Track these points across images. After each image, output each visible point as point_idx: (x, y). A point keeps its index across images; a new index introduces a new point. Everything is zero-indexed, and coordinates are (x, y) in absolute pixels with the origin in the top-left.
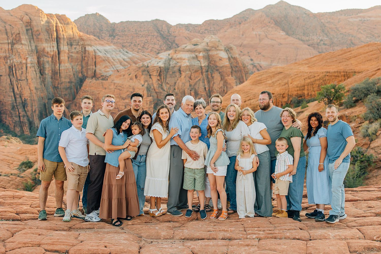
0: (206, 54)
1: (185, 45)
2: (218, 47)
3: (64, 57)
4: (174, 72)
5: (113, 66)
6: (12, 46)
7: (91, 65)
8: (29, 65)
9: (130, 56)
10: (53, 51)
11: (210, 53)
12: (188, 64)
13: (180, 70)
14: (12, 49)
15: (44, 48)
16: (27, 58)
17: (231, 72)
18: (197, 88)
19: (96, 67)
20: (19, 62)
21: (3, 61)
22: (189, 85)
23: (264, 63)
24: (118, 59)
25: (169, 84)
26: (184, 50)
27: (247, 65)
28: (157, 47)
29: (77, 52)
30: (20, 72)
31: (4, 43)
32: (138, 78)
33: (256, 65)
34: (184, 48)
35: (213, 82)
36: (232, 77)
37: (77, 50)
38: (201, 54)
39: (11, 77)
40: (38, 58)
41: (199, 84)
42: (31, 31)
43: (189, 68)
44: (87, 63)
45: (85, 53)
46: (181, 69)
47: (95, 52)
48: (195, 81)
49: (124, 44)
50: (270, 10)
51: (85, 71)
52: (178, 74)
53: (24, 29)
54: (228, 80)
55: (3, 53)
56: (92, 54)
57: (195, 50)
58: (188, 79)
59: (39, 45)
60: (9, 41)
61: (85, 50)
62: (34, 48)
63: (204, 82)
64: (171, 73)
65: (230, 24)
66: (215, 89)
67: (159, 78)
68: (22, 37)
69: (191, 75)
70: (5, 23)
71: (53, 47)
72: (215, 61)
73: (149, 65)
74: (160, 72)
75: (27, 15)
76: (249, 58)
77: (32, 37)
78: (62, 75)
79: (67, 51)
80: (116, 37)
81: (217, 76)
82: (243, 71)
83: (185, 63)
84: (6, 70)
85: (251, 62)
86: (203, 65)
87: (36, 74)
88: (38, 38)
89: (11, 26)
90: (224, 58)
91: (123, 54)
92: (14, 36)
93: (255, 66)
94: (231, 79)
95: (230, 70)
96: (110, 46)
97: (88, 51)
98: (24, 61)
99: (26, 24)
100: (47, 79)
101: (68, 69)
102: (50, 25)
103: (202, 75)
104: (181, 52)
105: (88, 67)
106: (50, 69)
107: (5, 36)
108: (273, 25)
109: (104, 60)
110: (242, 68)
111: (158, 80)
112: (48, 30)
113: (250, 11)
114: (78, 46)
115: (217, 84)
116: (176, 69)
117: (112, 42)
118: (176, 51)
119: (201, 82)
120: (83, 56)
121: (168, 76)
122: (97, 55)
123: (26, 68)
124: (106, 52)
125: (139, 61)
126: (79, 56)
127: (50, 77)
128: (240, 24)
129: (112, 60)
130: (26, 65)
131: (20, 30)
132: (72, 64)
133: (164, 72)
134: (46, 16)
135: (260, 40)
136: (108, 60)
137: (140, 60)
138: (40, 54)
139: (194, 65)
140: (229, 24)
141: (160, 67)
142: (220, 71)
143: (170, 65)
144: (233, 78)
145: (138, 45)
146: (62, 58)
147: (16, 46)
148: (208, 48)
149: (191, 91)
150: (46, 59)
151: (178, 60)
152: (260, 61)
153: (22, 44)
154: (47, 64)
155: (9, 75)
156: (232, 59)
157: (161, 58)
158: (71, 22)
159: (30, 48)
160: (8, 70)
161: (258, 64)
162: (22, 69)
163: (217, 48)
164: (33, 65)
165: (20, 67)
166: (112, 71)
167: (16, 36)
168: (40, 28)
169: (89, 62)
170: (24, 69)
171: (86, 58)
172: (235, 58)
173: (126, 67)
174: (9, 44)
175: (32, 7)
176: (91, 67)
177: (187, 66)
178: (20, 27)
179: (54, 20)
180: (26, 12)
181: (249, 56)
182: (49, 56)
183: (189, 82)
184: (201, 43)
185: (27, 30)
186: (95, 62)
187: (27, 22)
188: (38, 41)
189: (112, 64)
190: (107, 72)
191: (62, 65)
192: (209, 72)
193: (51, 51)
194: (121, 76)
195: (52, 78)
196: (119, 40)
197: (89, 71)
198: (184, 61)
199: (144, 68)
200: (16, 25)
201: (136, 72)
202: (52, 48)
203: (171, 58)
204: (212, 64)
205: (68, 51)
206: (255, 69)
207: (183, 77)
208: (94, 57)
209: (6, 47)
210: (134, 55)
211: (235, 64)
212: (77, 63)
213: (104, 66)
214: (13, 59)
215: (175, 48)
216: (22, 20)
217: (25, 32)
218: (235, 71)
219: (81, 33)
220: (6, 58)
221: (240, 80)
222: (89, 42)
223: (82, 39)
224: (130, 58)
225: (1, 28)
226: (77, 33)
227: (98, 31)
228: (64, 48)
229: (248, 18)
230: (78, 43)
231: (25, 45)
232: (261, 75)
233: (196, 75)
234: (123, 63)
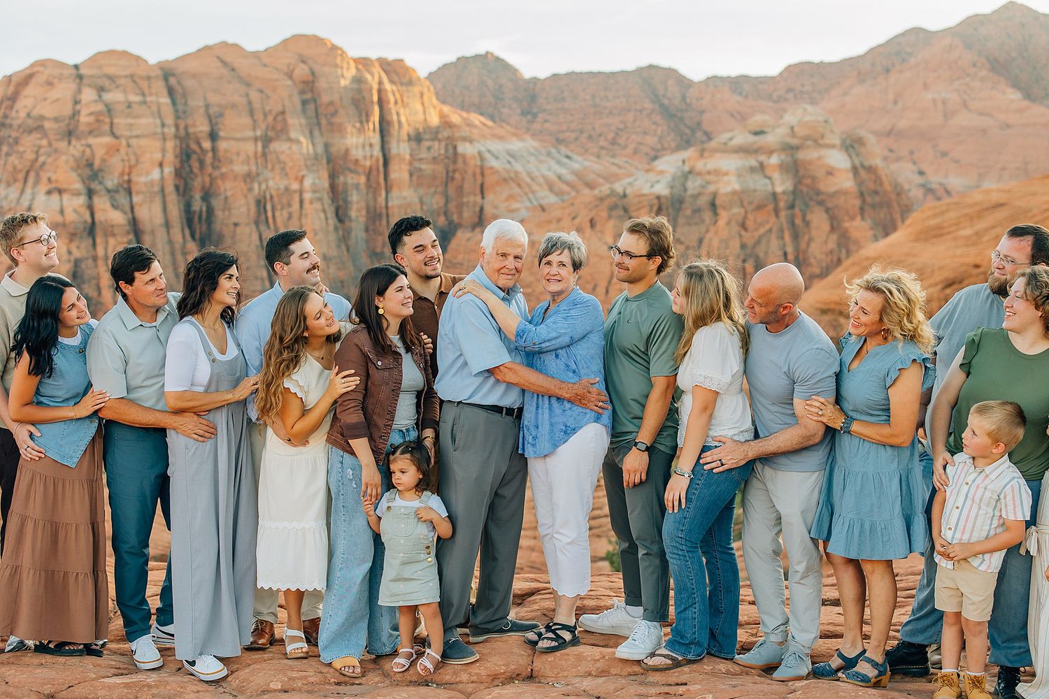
0: (789, 159)
1: (728, 135)
2: (822, 137)
3: (399, 172)
4: (697, 211)
5: (531, 196)
6: (264, 147)
7: (469, 194)
8: (307, 196)
9: (576, 166)
10: (371, 156)
11: (801, 155)
12: (737, 187)
13: (713, 205)
14: (264, 155)
15: (347, 151)
16: (303, 177)
17: (862, 209)
18: (761, 255)
19: (483, 198)
20: (282, 187)
21: (242, 184)
22: (738, 244)
23: (956, 182)
24: (544, 177)
25: (682, 243)
26: (725, 149)
27: (906, 187)
28: (651, 140)
29: (434, 159)
30: (285, 213)
31: (243, 139)
32: (598, 227)
33: (934, 186)
34: (725, 144)
35: (806, 237)
36: (863, 223)
37: (434, 153)
38: (774, 160)
39: (263, 227)
40: (333, 176)
41: (769, 241)
42: (311, 106)
43: (739, 197)
44: (460, 189)
45: (455, 162)
46: (718, 202)
47: (482, 159)
48: (757, 234)
49: (561, 136)
50: (976, 29)
51: (454, 210)
52: (707, 216)
53: (297, 100)
54: (851, 230)
55: (243, 163)
56: (472, 162)
57: (756, 146)
58: (735, 228)
59: (334, 141)
60: (259, 133)
61: (455, 154)
62: (320, 149)
63: (782, 238)
64: (689, 212)
65: (859, 73)
66: (815, 258)
68: (290, 121)
69: (745, 218)
70: (248, 85)
71: (371, 145)
72: (814, 178)
73: (628, 191)
74: (660, 209)
75: (303, 62)
76: (915, 168)
77: (315, 121)
79: (408, 157)
80: (540, 115)
81: (819, 220)
82: (895, 205)
83: (728, 185)
84: (249, 210)
85: (920, 180)
86: (779, 189)
87: (327, 219)
88: (330, 124)
89: (261, 91)
90: (839, 170)
91: (559, 162)
92: (270, 119)
93: (929, 191)
94: (858, 227)
95: (857, 203)
96: (522, 140)
97: (464, 156)
98: (295, 186)
99: (301, 86)
100: (353, 234)
101: (409, 205)
102: (363, 86)
103: (777, 215)
104: (718, 155)
105: (462, 197)
106: (363, 204)
107: (247, 120)
109: (505, 180)
110: (893, 197)
112: (359, 102)
113: (916, 37)
114: (436, 144)
115: (820, 241)
116: (703, 201)
117: (528, 129)
118: (703, 150)
119: (773, 236)
120: (450, 169)
121: (681, 220)
122: (487, 165)
123: (301, 202)
124: (512, 156)
125: (601, 181)
126: (440, 168)
127: (362, 227)
128: (888, 71)
129: (528, 180)
130: (301, 195)
131: (285, 103)
132: (421, 191)
133: (671, 211)
134: (352, 64)
135: (945, 115)
136: (516, 179)
137: (604, 178)
138: (336, 165)
139: (755, 191)
140: (856, 73)
141: (658, 198)
142: (830, 205)
143: (685, 190)
144: (868, 223)
145: (600, 135)
146: (393, 175)
147: (275, 146)
148: (795, 142)
149: (744, 261)
150: (351, 179)
151: (708, 178)
152: (946, 176)
153: (290, 140)
154: (355, 192)
155: (257, 223)
156: (862, 173)
157: (662, 172)
158: (419, 79)
159: (311, 151)
160: (253, 209)
161: (941, 184)
162: (289, 205)
163: (821, 142)
164: (318, 195)
165: (284, 200)
166: (527, 208)
167: (275, 118)
168: (336, 98)
169: (466, 186)
170: (296, 206)
171: (457, 176)
172: (871, 170)
173: (566, 197)
174: (256, 139)
175: (317, 41)
176: (472, 198)
177: (734, 193)
178: (285, 96)
179: (373, 75)
180: (301, 56)
181: (915, 163)
182: (360, 170)
183: (741, 236)
184: (773, 128)
185: (304, 103)
186: (482, 186)
187: (304, 82)
188: (332, 131)
189: (527, 190)
190: (513, 211)
191: (395, 193)
192: (797, 210)
193: (365, 157)
194: (549, 222)
195: (367, 230)
196: (547, 125)
197: (465, 209)
198: (726, 178)
199: (614, 199)
200: (274, 89)
201: (591, 210)
202: (367, 148)
203: (690, 172)
204: (807, 186)
205: (411, 155)
206: (930, 197)
207: (722, 222)
208: (478, 171)
209: (249, 148)
210: (587, 163)
211: (872, 186)
212: (433, 189)
213: (505, 195)
214: (266, 180)
215: (702, 142)
216: (290, 75)
217: (299, 107)
218: (873, 206)
219: (446, 109)
220: (249, 177)
221: (887, 229)
222: (465, 131)
223: (447, 124)
224: (576, 174)
225: (237, 99)
226: (435, 107)
227: (492, 100)
228: (401, 149)
229: (910, 54)
230: (435, 134)
231: (298, 142)
232: (942, 213)
233: (761, 216)
234: (556, 188)
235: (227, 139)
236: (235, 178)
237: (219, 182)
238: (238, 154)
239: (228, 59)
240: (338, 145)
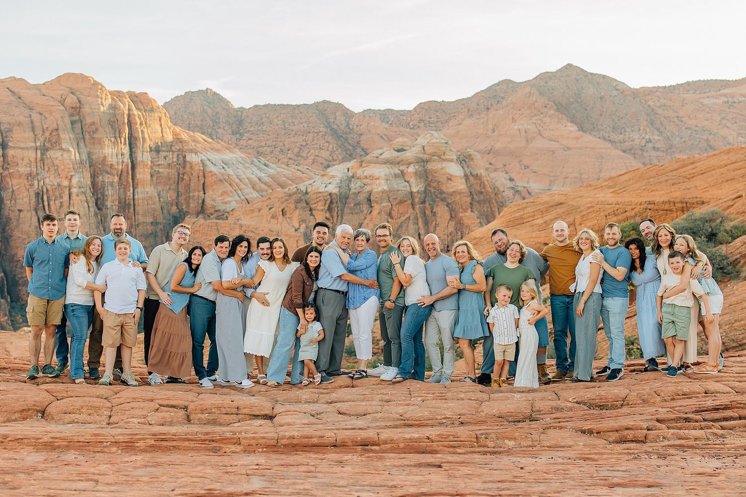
0: (421, 168)
1: (380, 151)
2: (444, 154)
3: (143, 174)
4: (358, 204)
5: (239, 192)
6: (42, 154)
7: (194, 190)
8: (74, 191)
9: (272, 171)
10: (123, 162)
11: (430, 166)
12: (386, 188)
13: (369, 200)
14: (42, 160)
15: (105, 157)
16: (72, 176)
17: (471, 204)
19: (205, 193)
20: (56, 184)
21: (26, 181)
23: (535, 186)
24: (248, 179)
26: (377, 161)
27: (502, 189)
28: (325, 154)
29: (169, 164)
30: (58, 204)
31: (27, 148)
32: (288, 215)
33: (520, 189)
34: (377, 157)
35: (434, 222)
36: (472, 214)
37: (169, 161)
38: (411, 169)
40: (94, 176)
41: (407, 226)
42: (79, 125)
43: (387, 195)
44: (188, 186)
45: (184, 167)
46: (372, 198)
47: (204, 165)
48: (399, 221)
49: (261, 150)
50: (546, 83)
51: (183, 201)
52: (365, 208)
53: (68, 121)
54: (464, 218)
55: (26, 166)
56: (197, 168)
57: (398, 159)
58: (384, 216)
59: (95, 151)
60: (38, 144)
61: (185, 161)
62: (85, 157)
63: (417, 224)
64: (352, 205)
65: (469, 110)
67: (328, 215)
68: (62, 136)
69: (391, 209)
70: (31, 109)
71: (122, 155)
72: (438, 182)
73: (309, 190)
74: (331, 202)
75: (72, 93)
76: (507, 176)
77: (81, 136)
78: (139, 209)
79: (150, 163)
80: (245, 134)
82: (494, 201)
83: (379, 187)
84: (30, 200)
85: (511, 185)
86: (415, 190)
87: (89, 207)
88: (93, 138)
89: (41, 114)
90: (457, 177)
91: (259, 169)
92: (47, 134)
93: (517, 192)
94: (469, 217)
95: (469, 200)
96: (233, 152)
97: (191, 163)
98: (66, 183)
99: (71, 111)
101: (150, 198)
102: (117, 112)
103: (413, 209)
104: (372, 165)
105: (189, 193)
106: (116, 197)
107: (30, 135)
108: (552, 112)
109: (220, 180)
110: (493, 196)
112: (114, 123)
113: (507, 84)
114: (171, 153)
115: (443, 226)
116: (362, 197)
117: (237, 145)
118: (362, 161)
119: (411, 222)
120: (181, 172)
121: (346, 211)
122: (208, 170)
123: (70, 195)
124: (225, 164)
125: (290, 182)
126: (173, 172)
128: (488, 109)
129: (237, 181)
130: (69, 190)
131: (59, 123)
132: (159, 188)
133: (339, 203)
134: (109, 96)
135: (527, 140)
136: (228, 180)
137: (291, 180)
138: (96, 168)
139: (398, 191)
140: (466, 110)
141: (330, 194)
142: (449, 201)
143: (350, 190)
144: (475, 214)
145: (289, 150)
146: (139, 176)
147: (50, 153)
148: (425, 157)
150: (107, 179)
151: (366, 181)
152: (528, 182)
153: (62, 149)
154: (110, 188)
155: (36, 209)
156: (471, 178)
157: (333, 177)
158: (158, 108)
159: (78, 158)
160: (34, 199)
161: (524, 187)
162: (61, 197)
163: (443, 157)
164: (82, 189)
165: (57, 194)
166: (235, 201)
167: (51, 134)
168: (97, 119)
169: (192, 185)
170: (66, 198)
171: (186, 177)
172: (477, 177)
173: (264, 193)
174: (36, 149)
175: (82, 78)
176: (196, 194)
177: (383, 192)
178: (59, 117)
179: (124, 104)
180: (71, 89)
181: (507, 173)
182: (115, 172)
184: (411, 147)
185: (73, 123)
186: (204, 184)
187: (72, 108)
188: (94, 143)
189: (237, 187)
190: (226, 203)
191: (140, 189)
192: (427, 204)
193: (118, 163)
194: (253, 211)
196: (250, 142)
197: (191, 201)
198: (378, 182)
199: (299, 195)
200: (51, 113)
201: (283, 203)
202: (120, 156)
203: (353, 177)
204: (434, 187)
205: (152, 162)
206: (517, 196)
207: (375, 212)
208: (201, 174)
209: (32, 154)
210: (279, 170)
211: (478, 188)
212: (168, 187)
213: (221, 191)
214: (44, 179)
215: (361, 156)
216: (62, 103)
217: (69, 126)
218: (479, 202)
219: (178, 129)
220: (30, 176)
221: (488, 218)
222: (192, 145)
223: (179, 140)
224: (272, 177)
225: (22, 118)
226: (170, 128)
227: (211, 123)
228: (144, 157)
229: (503, 98)
230: (170, 147)
231: (69, 151)
232: (524, 208)
233: (402, 208)
234: (257, 187)
235: (14, 148)
236: (20, 176)
237: (8, 180)
238: (23, 160)
239: (16, 90)
240: (98, 154)
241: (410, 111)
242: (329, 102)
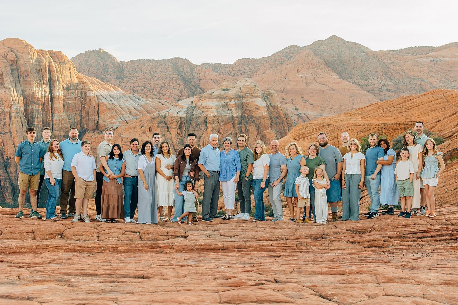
0: (239, 102)
1: (212, 91)
2: (254, 92)
3: (58, 105)
4: (198, 124)
5: (121, 116)
7: (92, 115)
8: (13, 115)
9: (142, 103)
10: (45, 96)
11: (244, 100)
12: (216, 114)
13: (205, 122)
15: (33, 93)
16: (12, 105)
17: (271, 124)
19: (99, 117)
20: (1, 110)
23: (312, 114)
24: (127, 107)
26: (211, 97)
27: (290, 115)
28: (177, 92)
29: (75, 98)
30: (2, 123)
33: (302, 115)
34: (211, 94)
37: (75, 96)
38: (233, 102)
40: (26, 105)
42: (16, 72)
43: (217, 119)
44: (88, 112)
45: (85, 100)
46: (207, 121)
47: (98, 99)
49: (135, 89)
50: (319, 47)
51: (85, 122)
52: (203, 127)
53: (9, 69)
54: (266, 134)
56: (94, 100)
57: (224, 96)
59: (27, 89)
61: (86, 96)
62: (20, 93)
65: (269, 64)
67: (179, 131)
68: (5, 79)
69: (220, 128)
71: (45, 91)
72: (250, 111)
73: (166, 115)
74: (181, 123)
75: (12, 51)
76: (295, 108)
77: (18, 79)
78: (56, 127)
79: (63, 97)
80: (125, 79)
81: (252, 129)
82: (285, 123)
83: (212, 113)
85: (296, 112)
86: (235, 115)
87: (23, 125)
88: (26, 81)
90: (262, 107)
91: (134, 101)
93: (300, 117)
95: (269, 122)
96: (117, 90)
97: (89, 97)
98: (7, 110)
99: (11, 62)
101: (63, 119)
102: (41, 64)
103: (234, 127)
104: (208, 99)
105: (88, 117)
106: (40, 119)
109: (109, 109)
110: (285, 119)
111: (178, 134)
112: (39, 71)
113: (293, 49)
114: (77, 91)
115: (253, 139)
116: (201, 120)
117: (120, 86)
118: (201, 97)
120: (83, 103)
121: (191, 129)
122: (101, 102)
123: (10, 118)
124: (112, 98)
126: (78, 103)
128: (282, 64)
129: (120, 109)
130: (10, 114)
131: (3, 70)
132: (69, 113)
133: (186, 124)
134: (36, 53)
135: (306, 84)
136: (114, 109)
137: (155, 109)
138: (29, 100)
139: (224, 116)
140: (268, 64)
141: (180, 118)
142: (257, 123)
143: (193, 115)
144: (273, 132)
145: (153, 89)
146: (55, 106)
148: (242, 94)
150: (35, 107)
151: (203, 109)
152: (307, 111)
153: (5, 88)
154: (36, 113)
156: (271, 108)
157: (182, 107)
158: (68, 61)
159: (15, 93)
161: (305, 114)
162: (4, 119)
163: (253, 95)
164: (18, 114)
165: (2, 116)
166: (119, 122)
168: (28, 68)
169: (91, 111)
170: (8, 119)
171: (86, 106)
172: (274, 107)
173: (138, 117)
175: (19, 41)
176: (93, 117)
177: (215, 117)
178: (3, 67)
179: (46, 58)
180: (11, 48)
181: (294, 105)
182: (40, 103)
184: (232, 88)
185: (12, 71)
186: (98, 111)
188: (26, 84)
189: (119, 113)
190: (112, 123)
191: (56, 114)
192: (243, 125)
193: (42, 97)
194: (130, 129)
196: (128, 83)
197: (90, 122)
198: (211, 110)
199: (160, 118)
201: (150, 123)
202: (43, 93)
203: (195, 107)
204: (247, 114)
205: (64, 96)
206: (300, 120)
207: (209, 130)
208: (96, 104)
210: (147, 102)
211: (276, 115)
212: (75, 112)
213: (109, 115)
215: (200, 93)
216: (5, 57)
217: (10, 72)
218: (276, 123)
219: (81, 75)
221: (282, 134)
222: (90, 86)
223: (82, 82)
224: (142, 106)
226: (76, 74)
227: (103, 71)
228: (60, 93)
229: (291, 57)
230: (76, 87)
231: (9, 89)
232: (305, 128)
233: (227, 127)
234: (133, 113)
240: (29, 91)
241: (232, 65)
242: (180, 59)
